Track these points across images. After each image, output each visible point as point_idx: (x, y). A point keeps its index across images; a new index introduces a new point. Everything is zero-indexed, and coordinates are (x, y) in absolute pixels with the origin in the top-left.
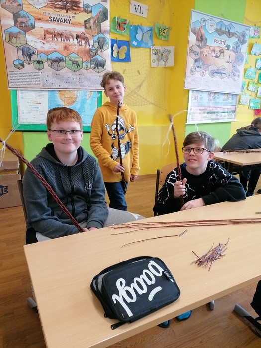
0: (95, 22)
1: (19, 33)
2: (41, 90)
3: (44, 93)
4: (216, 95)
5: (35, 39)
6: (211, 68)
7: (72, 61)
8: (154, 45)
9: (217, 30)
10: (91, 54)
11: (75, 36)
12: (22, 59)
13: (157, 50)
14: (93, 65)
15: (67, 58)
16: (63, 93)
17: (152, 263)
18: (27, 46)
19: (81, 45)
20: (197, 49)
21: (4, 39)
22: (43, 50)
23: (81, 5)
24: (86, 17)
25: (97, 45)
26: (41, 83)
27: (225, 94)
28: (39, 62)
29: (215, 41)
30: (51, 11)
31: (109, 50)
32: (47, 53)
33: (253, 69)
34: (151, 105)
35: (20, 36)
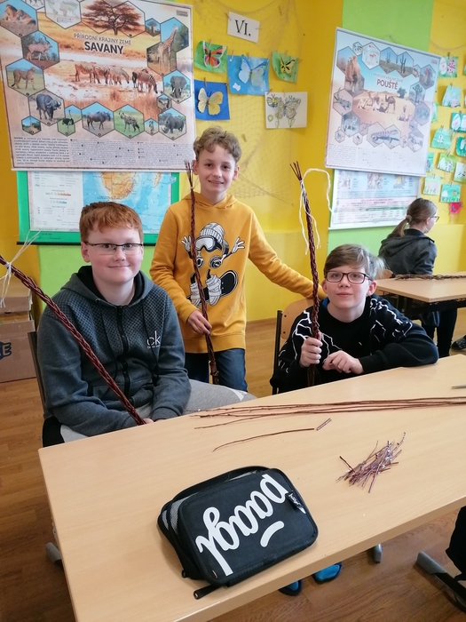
0: (166, 51)
1: (32, 70)
2: (71, 170)
3: (75, 176)
4: (383, 178)
5: (58, 82)
6: (372, 130)
7: (125, 119)
8: (270, 91)
9: (381, 64)
10: (159, 106)
11: (131, 75)
12: (37, 116)
13: (276, 99)
14: (163, 127)
15: (116, 114)
16: (109, 175)
17: (267, 478)
18: (46, 93)
19: (141, 92)
20: (347, 97)
21: (5, 80)
22: (73, 100)
23: (141, 22)
24: (149, 41)
25: (169, 91)
26: (71, 159)
27: (397, 176)
28: (66, 121)
29: (379, 82)
30: (88, 32)
31: (192, 100)
32: (81, 106)
33: (446, 131)
34: (266, 196)
35: (33, 76)
